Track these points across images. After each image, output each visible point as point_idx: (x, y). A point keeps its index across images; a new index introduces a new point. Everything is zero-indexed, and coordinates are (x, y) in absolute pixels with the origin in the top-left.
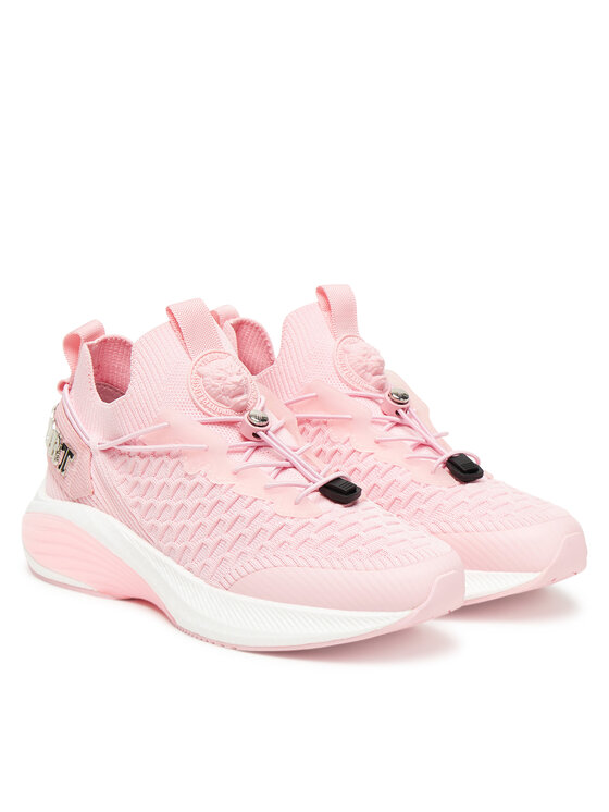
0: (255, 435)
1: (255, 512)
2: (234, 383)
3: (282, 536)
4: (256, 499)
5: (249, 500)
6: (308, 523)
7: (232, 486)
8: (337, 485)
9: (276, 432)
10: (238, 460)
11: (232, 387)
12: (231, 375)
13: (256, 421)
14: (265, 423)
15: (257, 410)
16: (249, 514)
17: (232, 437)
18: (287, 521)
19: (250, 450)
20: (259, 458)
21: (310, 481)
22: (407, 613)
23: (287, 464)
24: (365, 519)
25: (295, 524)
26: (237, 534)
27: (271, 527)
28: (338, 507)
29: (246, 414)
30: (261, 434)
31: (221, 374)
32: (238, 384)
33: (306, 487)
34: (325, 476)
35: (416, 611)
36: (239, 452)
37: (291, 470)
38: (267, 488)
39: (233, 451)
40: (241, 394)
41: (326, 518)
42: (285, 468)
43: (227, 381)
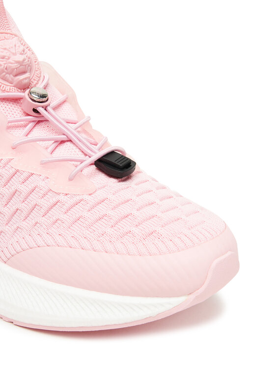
0: (35, 111)
1: (30, 187)
2: (17, 62)
3: (55, 213)
4: (32, 174)
5: (25, 175)
6: (81, 200)
7: (10, 160)
8: (112, 159)
9: (55, 109)
10: (18, 135)
11: (15, 66)
12: (15, 54)
13: (36, 97)
14: (44, 99)
15: (39, 89)
16: (24, 189)
17: (14, 113)
18: (62, 198)
19: (31, 125)
20: (40, 132)
21: (86, 155)
22: (182, 299)
23: (64, 137)
24: (138, 196)
25: (70, 201)
26: (14, 208)
27: (45, 203)
28: (113, 181)
29: (28, 91)
30: (41, 110)
31: (5, 53)
32: (21, 63)
33: (82, 162)
34: (99, 149)
35: (192, 297)
36: (20, 126)
37: (69, 143)
38: (44, 164)
39: (12, 126)
40: (24, 72)
41: (100, 195)
42: (62, 142)
43: (10, 60)
